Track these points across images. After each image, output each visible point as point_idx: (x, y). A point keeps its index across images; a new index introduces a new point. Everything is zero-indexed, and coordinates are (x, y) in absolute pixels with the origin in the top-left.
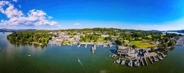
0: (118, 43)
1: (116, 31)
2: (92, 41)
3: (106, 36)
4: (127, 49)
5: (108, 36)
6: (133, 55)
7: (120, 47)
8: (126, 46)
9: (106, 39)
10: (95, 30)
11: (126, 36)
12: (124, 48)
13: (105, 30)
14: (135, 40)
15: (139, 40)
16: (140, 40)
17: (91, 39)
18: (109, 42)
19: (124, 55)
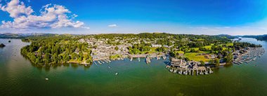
0: (172, 55)
1: (169, 37)
2: (143, 52)
3: (157, 46)
4: (180, 62)
5: (160, 46)
6: (184, 67)
7: (173, 59)
8: (180, 58)
9: (158, 50)
10: (141, 36)
11: (181, 46)
12: (177, 60)
13: (154, 35)
14: (191, 52)
15: (194, 52)
16: (197, 52)
17: (141, 50)
18: (162, 54)
19: (176, 67)
